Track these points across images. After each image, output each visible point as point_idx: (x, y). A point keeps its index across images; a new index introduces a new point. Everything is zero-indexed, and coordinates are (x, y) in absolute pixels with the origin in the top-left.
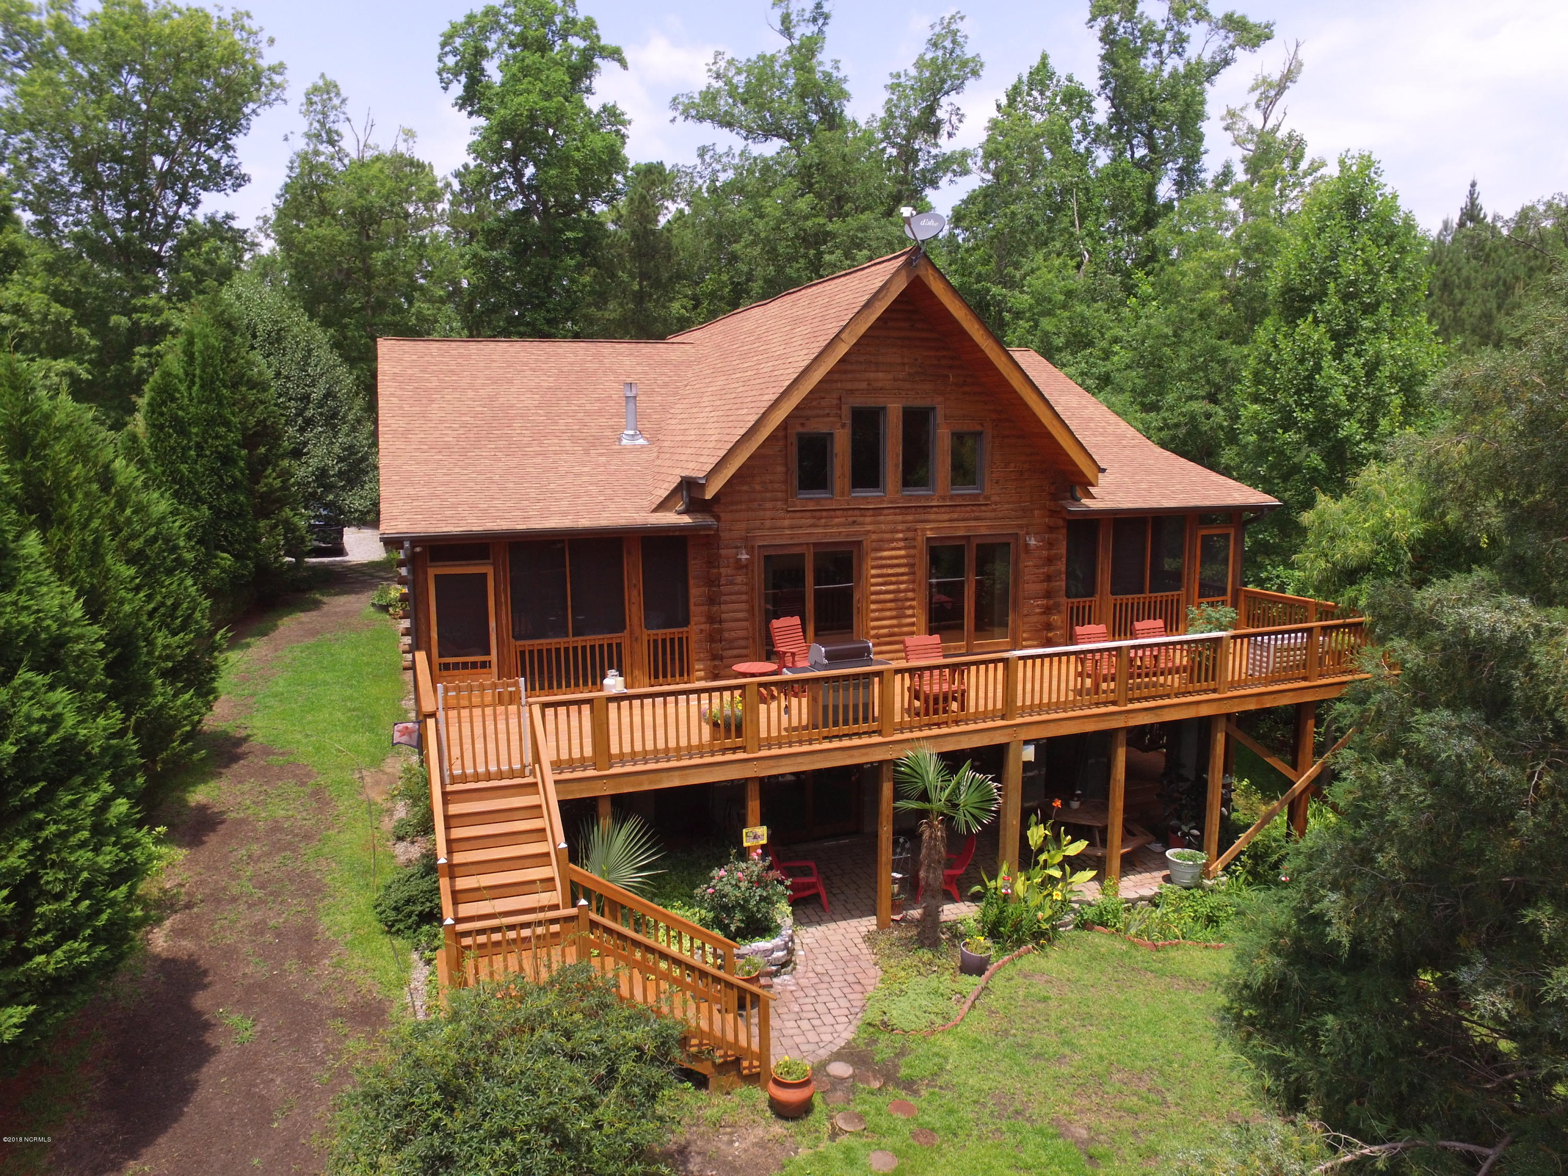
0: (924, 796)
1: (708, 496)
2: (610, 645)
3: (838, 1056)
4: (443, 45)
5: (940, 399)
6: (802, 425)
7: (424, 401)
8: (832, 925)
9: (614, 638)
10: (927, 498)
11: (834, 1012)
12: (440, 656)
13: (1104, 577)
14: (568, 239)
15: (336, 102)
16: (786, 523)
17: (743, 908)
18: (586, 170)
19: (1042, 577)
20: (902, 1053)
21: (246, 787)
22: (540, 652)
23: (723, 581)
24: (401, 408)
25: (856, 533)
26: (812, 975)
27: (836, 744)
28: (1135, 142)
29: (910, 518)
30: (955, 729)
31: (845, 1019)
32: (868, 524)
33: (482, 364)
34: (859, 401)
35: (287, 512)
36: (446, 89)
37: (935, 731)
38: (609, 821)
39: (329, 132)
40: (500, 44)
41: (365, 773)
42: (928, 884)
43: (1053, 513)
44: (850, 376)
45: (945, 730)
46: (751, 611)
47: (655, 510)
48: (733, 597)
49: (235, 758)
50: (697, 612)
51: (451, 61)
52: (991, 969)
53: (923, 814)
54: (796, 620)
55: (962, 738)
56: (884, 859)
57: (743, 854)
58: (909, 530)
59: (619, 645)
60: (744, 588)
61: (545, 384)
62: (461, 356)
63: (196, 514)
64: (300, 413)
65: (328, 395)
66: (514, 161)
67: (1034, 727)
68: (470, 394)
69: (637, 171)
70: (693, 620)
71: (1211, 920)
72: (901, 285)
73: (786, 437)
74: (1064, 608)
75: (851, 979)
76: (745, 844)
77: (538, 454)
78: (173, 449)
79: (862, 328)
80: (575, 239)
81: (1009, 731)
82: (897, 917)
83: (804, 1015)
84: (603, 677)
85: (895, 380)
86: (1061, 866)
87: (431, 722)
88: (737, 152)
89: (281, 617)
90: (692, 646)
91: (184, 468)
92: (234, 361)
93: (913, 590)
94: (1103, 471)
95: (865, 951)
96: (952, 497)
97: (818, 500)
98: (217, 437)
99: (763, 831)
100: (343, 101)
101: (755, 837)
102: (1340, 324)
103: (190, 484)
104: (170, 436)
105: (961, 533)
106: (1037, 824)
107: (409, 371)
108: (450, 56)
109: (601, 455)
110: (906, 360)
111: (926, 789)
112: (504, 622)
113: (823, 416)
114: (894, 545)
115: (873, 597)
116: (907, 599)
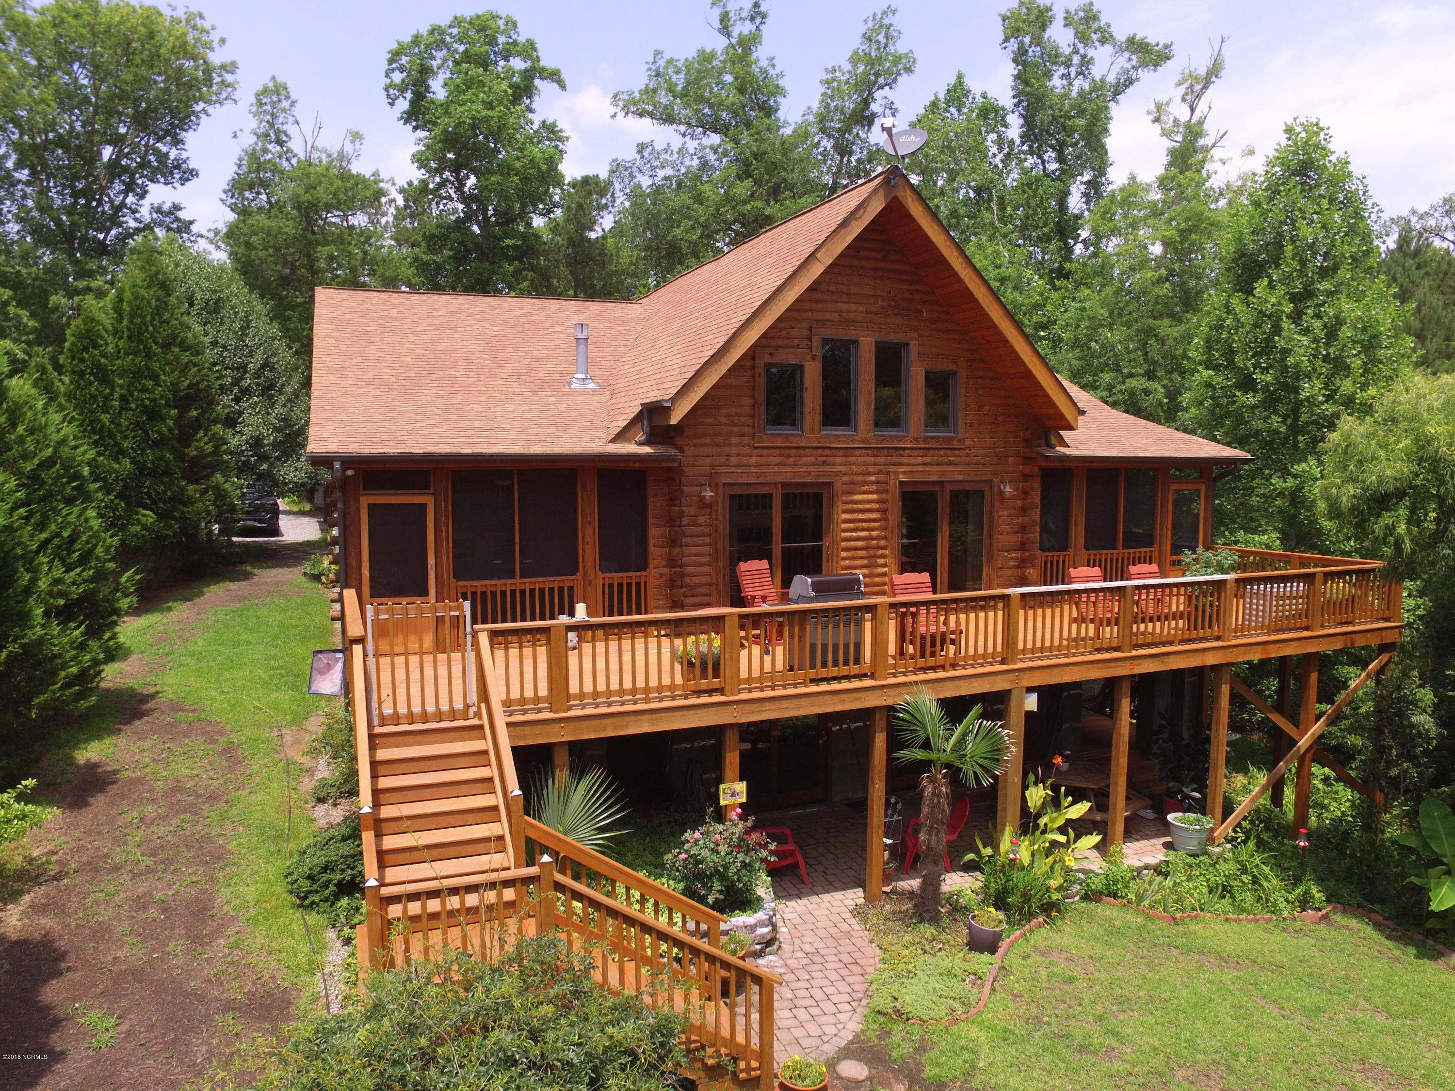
0: (926, 745)
1: (674, 421)
2: (561, 589)
3: (847, 1052)
4: (391, 61)
5: (914, 335)
6: (771, 354)
7: (362, 343)
8: (814, 899)
9: (566, 581)
10: (899, 439)
11: (835, 998)
12: (372, 596)
13: (1078, 531)
14: (508, 246)
15: (285, 104)
16: (753, 460)
17: (723, 877)
18: (526, 180)
19: (1016, 528)
20: (922, 1048)
21: (147, 744)
22: (484, 594)
23: (685, 521)
25: (826, 474)
26: (800, 954)
27: (823, 687)
28: (1046, 157)
29: (882, 460)
30: (952, 673)
31: (847, 1007)
32: (839, 464)
33: (424, 313)
34: (829, 332)
35: (219, 478)
36: (392, 104)
37: (931, 675)
38: (566, 773)
39: (278, 132)
40: (445, 60)
41: (284, 731)
42: (929, 848)
43: (1027, 460)
44: (820, 306)
45: (941, 674)
46: (714, 554)
47: (613, 441)
48: (695, 539)
49: (139, 715)
50: (656, 554)
51: (397, 77)
52: (1004, 945)
53: (925, 765)
54: (764, 564)
55: (962, 683)
56: (875, 821)
57: (720, 815)
58: (881, 472)
59: (571, 588)
60: (707, 530)
61: (489, 332)
63: (116, 466)
64: (236, 382)
65: (266, 365)
66: (456, 171)
67: (1036, 673)
69: (573, 185)
70: (652, 563)
71: (1226, 890)
72: (877, 206)
73: (753, 367)
74: (1038, 562)
75: (847, 959)
76: (722, 803)
77: (483, 393)
78: (94, 398)
79: (839, 248)
80: (515, 247)
81: (1012, 676)
82: (885, 889)
83: (799, 1003)
85: (867, 312)
86: (1062, 830)
87: (357, 649)
88: (675, 148)
89: (208, 585)
90: (651, 592)
91: (105, 418)
92: (167, 322)
93: (885, 538)
94: (1082, 413)
95: (857, 927)
96: (925, 439)
97: (786, 437)
98: (144, 390)
99: (741, 787)
100: (293, 104)
101: (734, 794)
102: (1297, 287)
103: (111, 435)
104: (91, 384)
105: (935, 478)
106: (1036, 784)
107: (348, 316)
108: (397, 72)
109: (551, 396)
110: (878, 293)
111: (928, 738)
112: (445, 560)
113: (792, 347)
114: (866, 488)
115: (844, 544)
116: (879, 548)
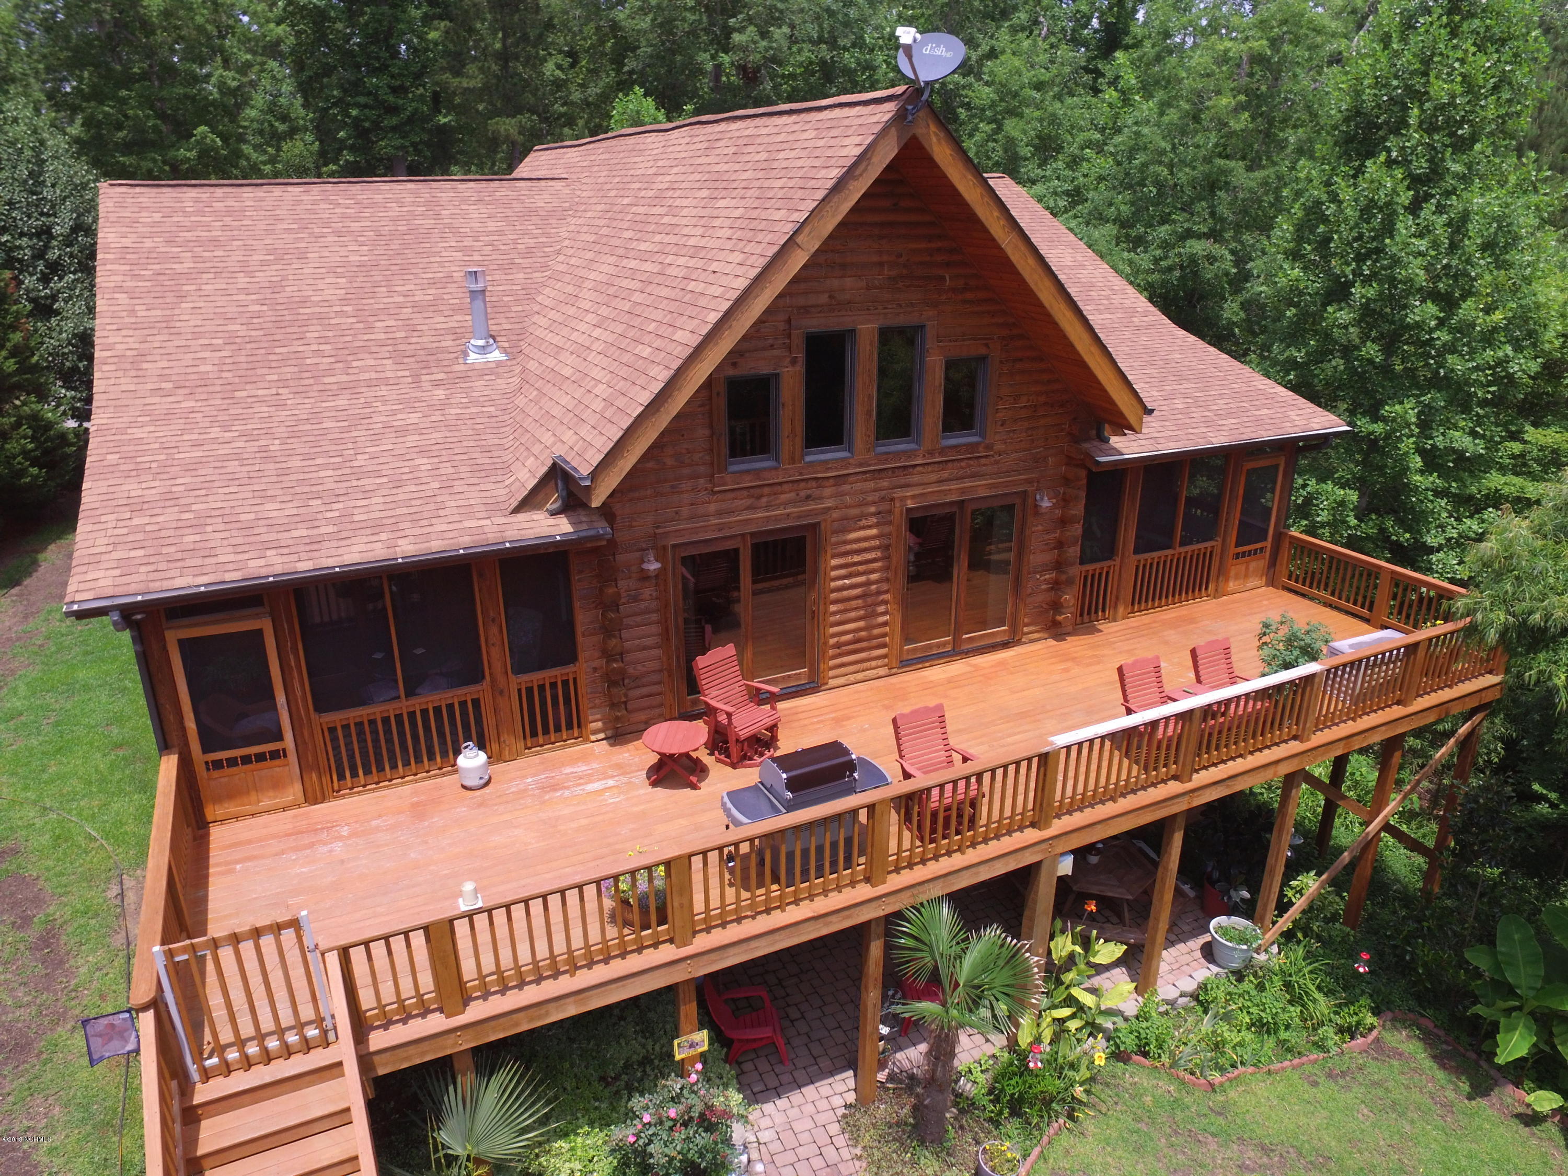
1: (596, 501)
2: (463, 704)
5: (932, 313)
6: (734, 364)
7: (170, 297)
9: (468, 692)
10: (908, 454)
12: (205, 750)
13: (1128, 534)
16: (712, 508)
19: (1052, 544)
22: (359, 725)
23: (623, 600)
24: (132, 313)
25: (809, 514)
27: (806, 909)
29: (885, 483)
32: (828, 497)
33: (262, 226)
34: (817, 323)
43: (1071, 461)
46: (665, 634)
47: (519, 512)
48: (638, 619)
50: (587, 644)
54: (730, 650)
57: (676, 1070)
58: (883, 499)
59: (476, 703)
60: (653, 605)
61: (354, 258)
62: (229, 212)
67: (1074, 835)
68: (243, 281)
70: (582, 656)
72: (889, 152)
73: (710, 385)
74: (1075, 583)
76: (678, 1057)
77: (343, 388)
79: (829, 225)
81: (1044, 846)
84: (457, 752)
85: (868, 288)
90: (583, 690)
93: (887, 580)
94: (1150, 412)
95: (846, 1154)
96: (943, 451)
97: (757, 473)
99: (702, 1038)
101: (692, 1046)
102: (1421, 166)
105: (954, 498)
109: (438, 384)
110: (885, 258)
111: (936, 968)
112: (299, 694)
113: (764, 349)
114: (863, 522)
115: (834, 596)
116: (879, 593)
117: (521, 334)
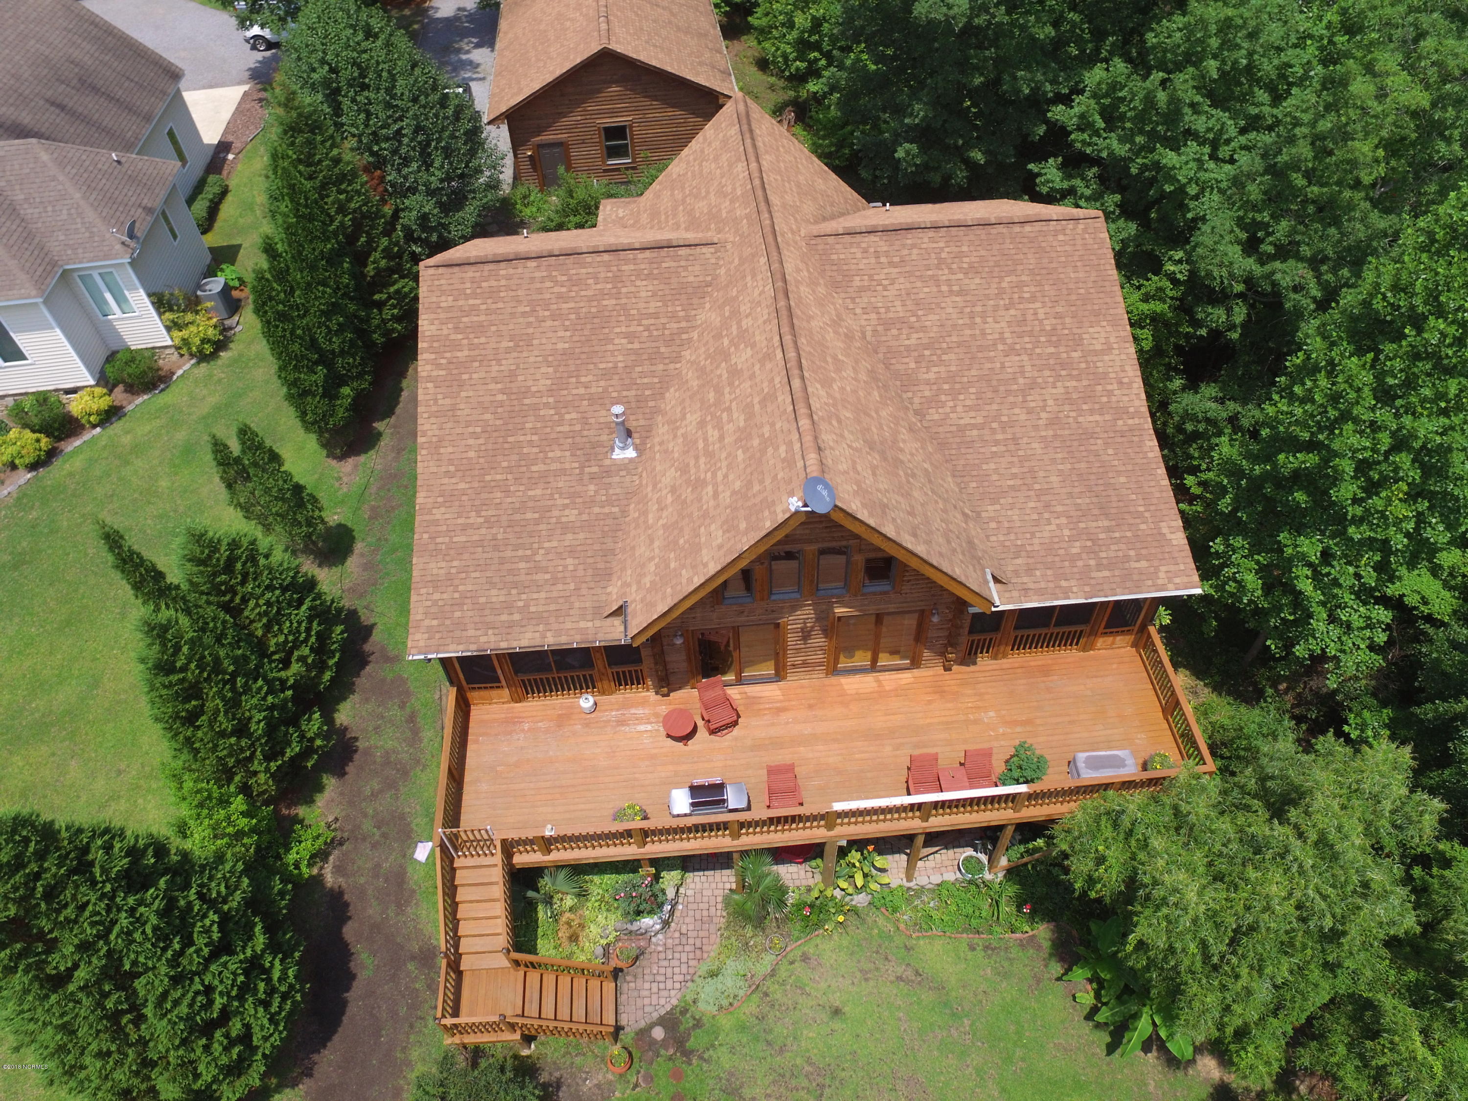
3: (662, 1021)
5: (855, 541)
7: (455, 387)
9: (587, 673)
10: (839, 596)
11: (675, 978)
12: (468, 684)
16: (715, 616)
19: (945, 629)
20: (697, 1025)
22: (535, 680)
23: (665, 644)
24: (436, 401)
29: (823, 607)
31: (678, 986)
32: (785, 613)
47: (607, 617)
49: (363, 662)
50: (647, 659)
52: (788, 949)
59: (591, 676)
60: (682, 648)
68: (495, 369)
70: (645, 663)
74: (964, 643)
75: (698, 943)
83: (657, 977)
90: (645, 673)
93: (825, 642)
95: (719, 912)
96: (863, 595)
101: (647, 871)
107: (445, 331)
109: (592, 477)
112: (507, 670)
117: (648, 430)
